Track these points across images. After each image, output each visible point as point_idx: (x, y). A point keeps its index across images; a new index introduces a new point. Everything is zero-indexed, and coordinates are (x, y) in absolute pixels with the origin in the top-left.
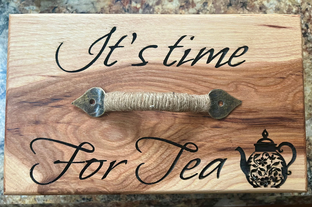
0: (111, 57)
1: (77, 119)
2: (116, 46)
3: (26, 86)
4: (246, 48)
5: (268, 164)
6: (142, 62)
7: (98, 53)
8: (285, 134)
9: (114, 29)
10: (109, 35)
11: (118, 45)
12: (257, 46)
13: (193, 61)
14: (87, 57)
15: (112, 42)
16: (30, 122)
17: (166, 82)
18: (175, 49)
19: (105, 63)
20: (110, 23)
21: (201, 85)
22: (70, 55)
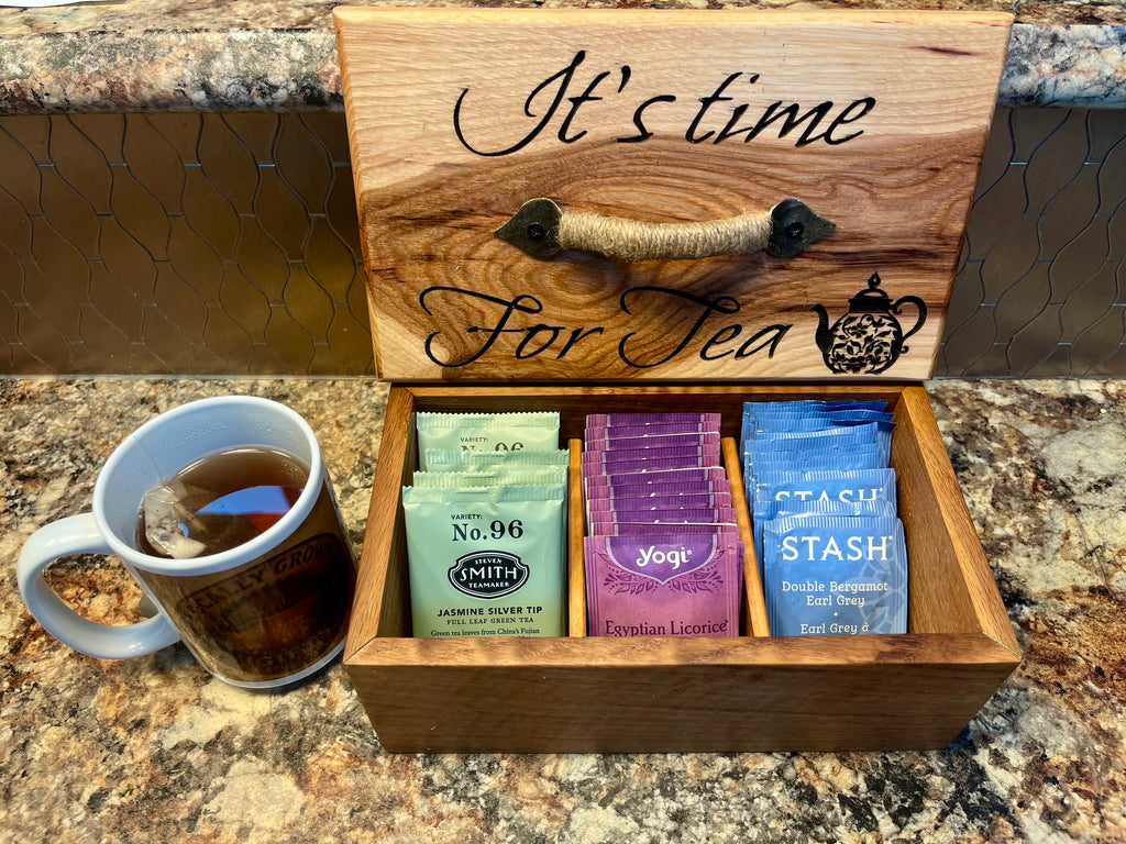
0: (574, 122)
1: (506, 252)
2: (585, 97)
3: (397, 184)
4: (870, 102)
5: (869, 334)
6: (640, 134)
7: (546, 113)
8: (914, 281)
9: (580, 57)
10: (569, 71)
11: (590, 95)
12: (895, 98)
13: (750, 131)
14: (522, 122)
15: (576, 87)
17: (688, 177)
18: (715, 105)
19: (562, 135)
20: (573, 42)
21: (761, 185)
22: (485, 117)
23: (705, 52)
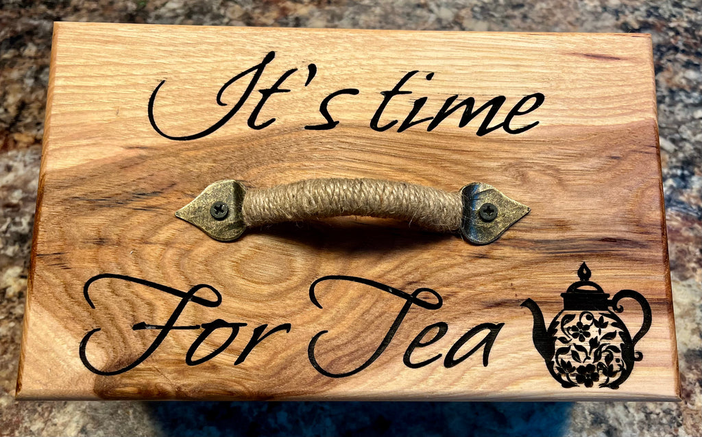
0: (262, 111)
1: (186, 236)
2: (275, 89)
3: (83, 165)
4: (540, 98)
5: (593, 336)
6: (326, 122)
7: (236, 102)
8: (626, 273)
9: (270, 56)
10: (260, 68)
11: (279, 88)
12: (561, 94)
13: (431, 121)
14: (213, 109)
15: (266, 81)
16: (86, 241)
17: (375, 162)
18: (396, 98)
19: (251, 122)
20: (263, 45)
21: (448, 170)
22: (178, 105)
23: (384, 54)
